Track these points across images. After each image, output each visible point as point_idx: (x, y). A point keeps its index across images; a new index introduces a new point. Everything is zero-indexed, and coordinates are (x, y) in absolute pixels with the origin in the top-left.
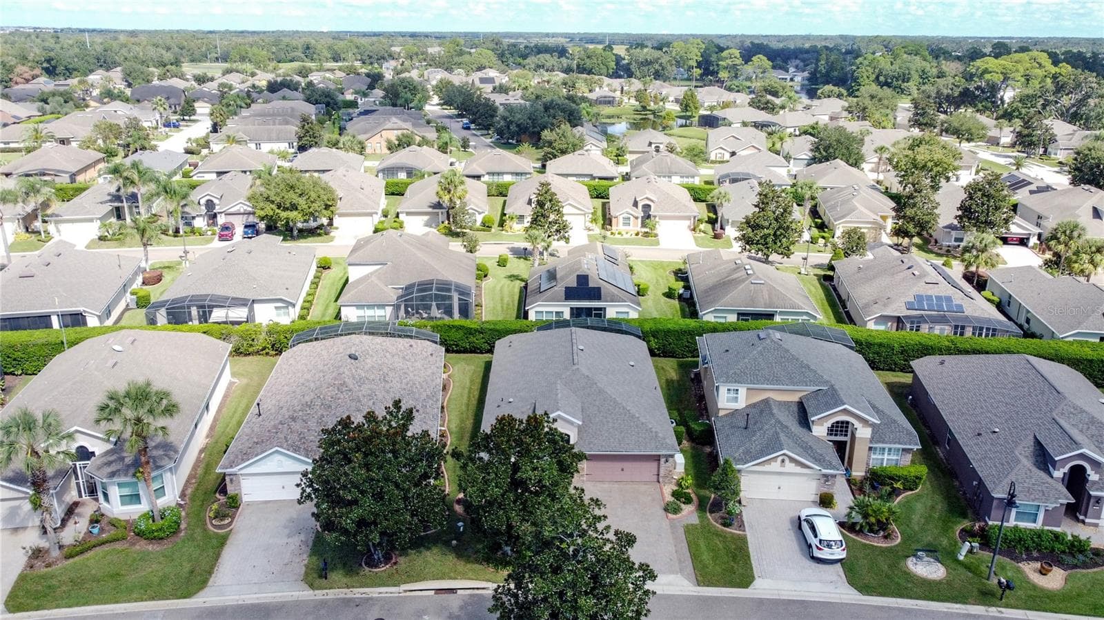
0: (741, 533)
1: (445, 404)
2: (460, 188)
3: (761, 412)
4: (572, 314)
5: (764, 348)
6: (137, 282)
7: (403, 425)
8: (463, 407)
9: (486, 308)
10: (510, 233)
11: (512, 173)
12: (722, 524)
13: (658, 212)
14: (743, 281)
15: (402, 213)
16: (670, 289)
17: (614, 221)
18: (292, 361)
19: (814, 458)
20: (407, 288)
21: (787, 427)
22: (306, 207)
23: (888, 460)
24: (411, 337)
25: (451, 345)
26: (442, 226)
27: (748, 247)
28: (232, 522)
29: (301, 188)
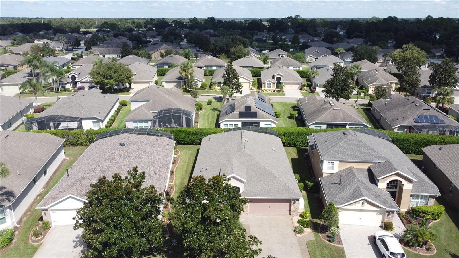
0: (340, 246)
1: (174, 171)
2: (190, 70)
3: (348, 175)
4: (242, 125)
5: (348, 140)
6: (30, 111)
7: (138, 182)
8: (184, 172)
9: (200, 123)
10: (214, 91)
11: (216, 66)
12: (328, 240)
13: (284, 81)
14: (329, 108)
15: (163, 81)
16: (291, 114)
17: (263, 85)
18: (94, 148)
19: (381, 202)
20: (159, 112)
21: (364, 183)
22: (117, 77)
23: (420, 202)
24: (158, 136)
25: (180, 141)
26: (182, 87)
27: (328, 95)
28: (43, 238)
29: (115, 68)
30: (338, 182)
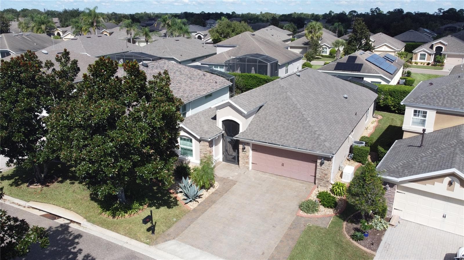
0: (368, 251)
12: (352, 236)
17: (414, 56)
30: (419, 144)
